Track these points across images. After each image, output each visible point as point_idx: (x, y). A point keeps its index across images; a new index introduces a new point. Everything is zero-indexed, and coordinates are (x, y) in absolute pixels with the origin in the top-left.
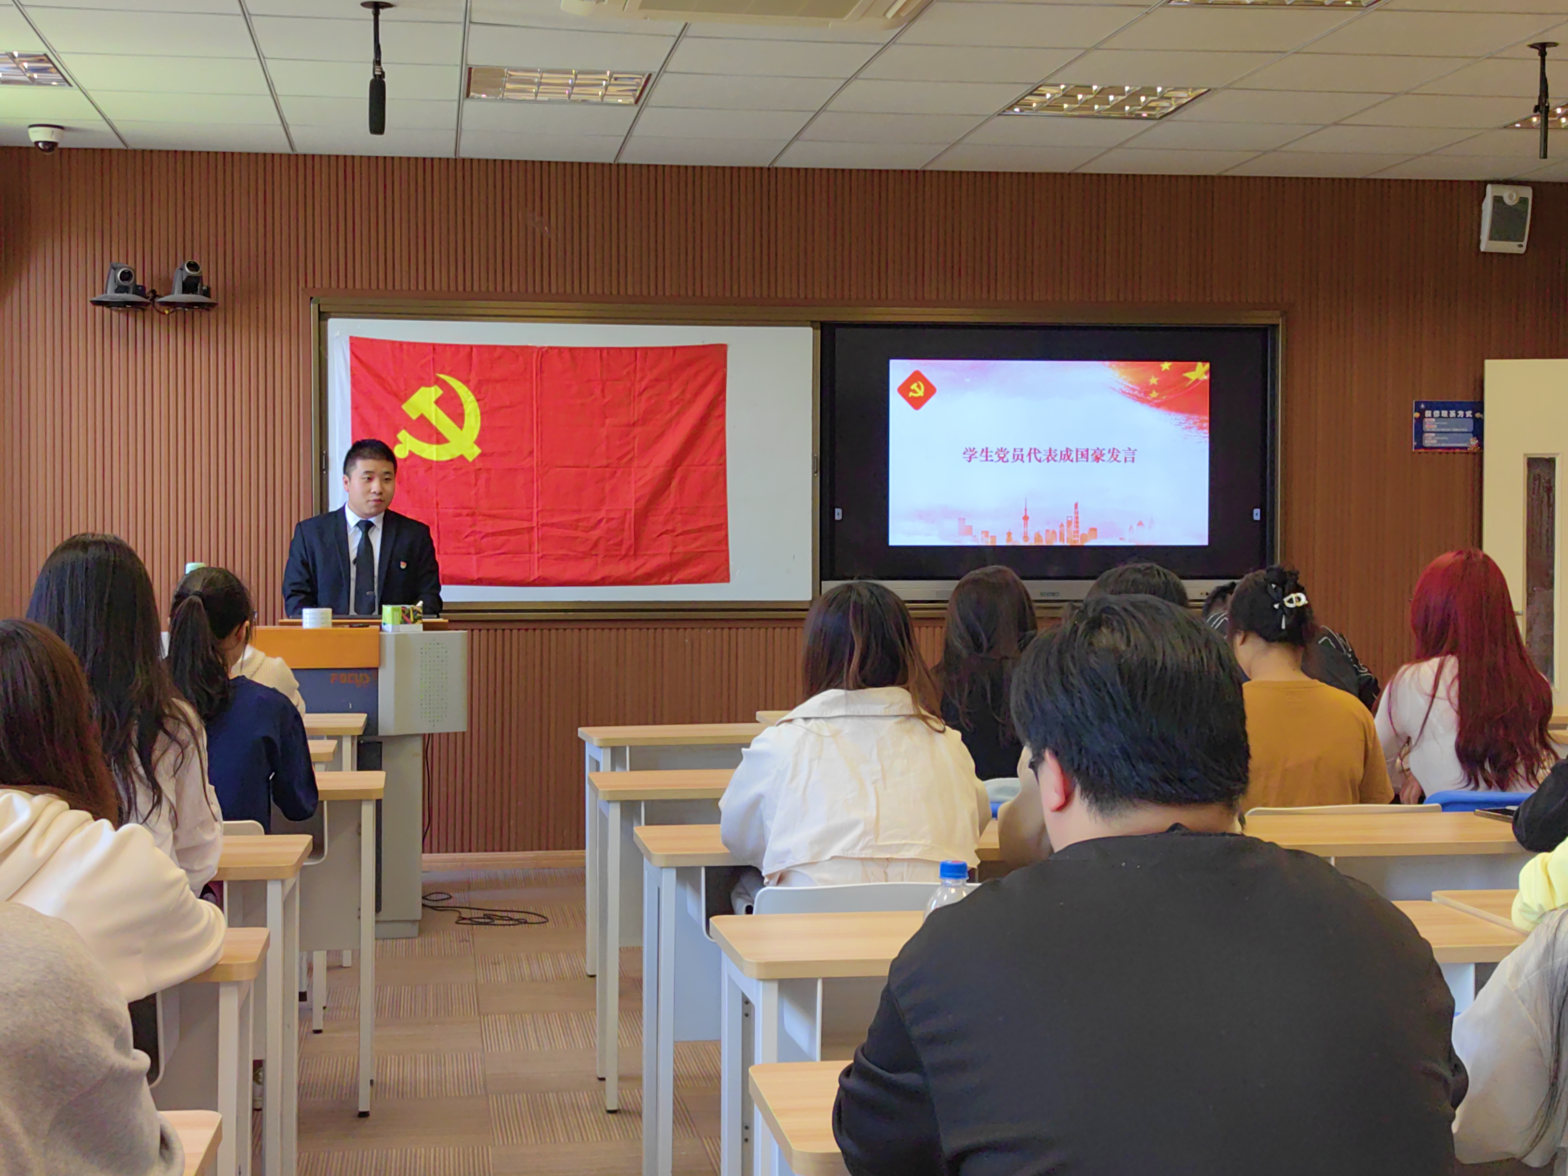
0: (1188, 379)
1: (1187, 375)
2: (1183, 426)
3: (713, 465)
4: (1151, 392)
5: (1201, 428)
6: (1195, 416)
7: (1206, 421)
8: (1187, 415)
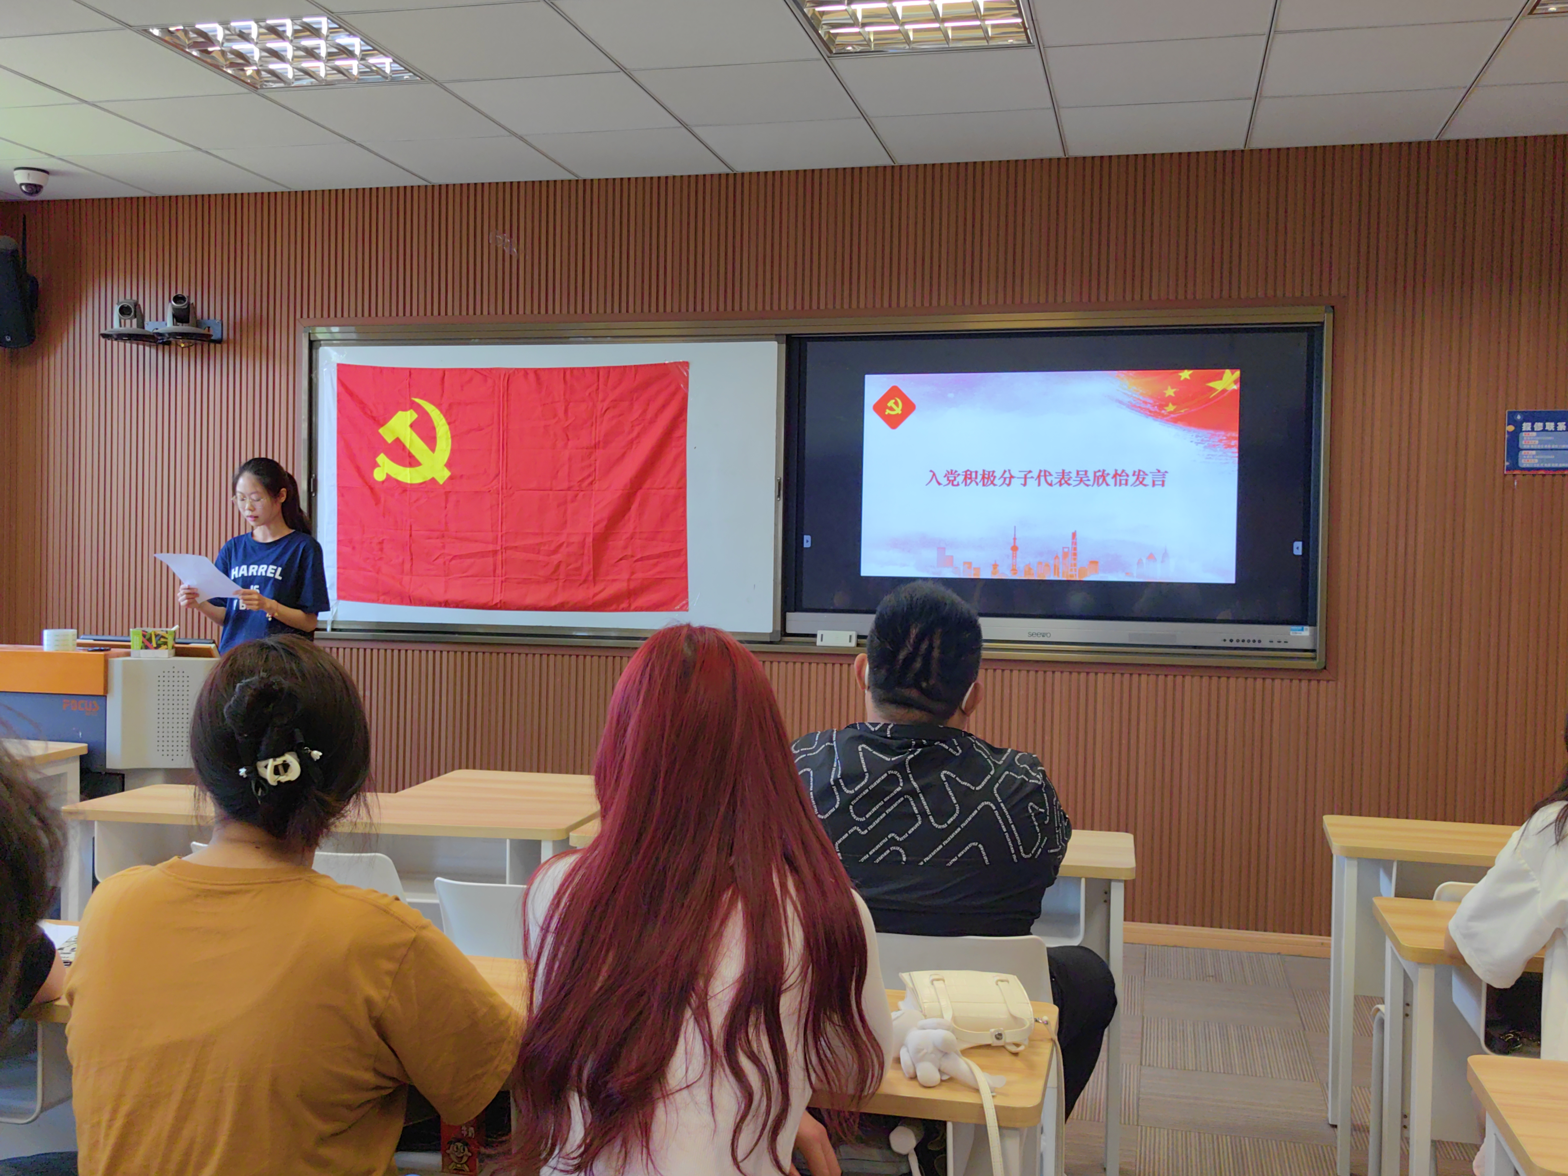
0: (1212, 389)
1: (1212, 384)
2: (1206, 444)
3: (673, 488)
4: (1167, 405)
5: (1230, 447)
6: (1222, 433)
7: (1234, 438)
8: (1212, 432)
